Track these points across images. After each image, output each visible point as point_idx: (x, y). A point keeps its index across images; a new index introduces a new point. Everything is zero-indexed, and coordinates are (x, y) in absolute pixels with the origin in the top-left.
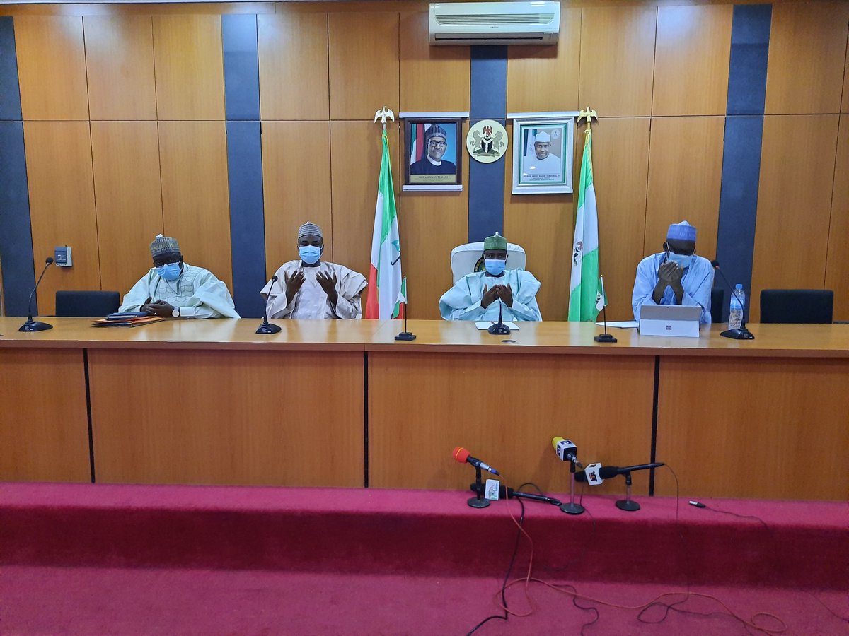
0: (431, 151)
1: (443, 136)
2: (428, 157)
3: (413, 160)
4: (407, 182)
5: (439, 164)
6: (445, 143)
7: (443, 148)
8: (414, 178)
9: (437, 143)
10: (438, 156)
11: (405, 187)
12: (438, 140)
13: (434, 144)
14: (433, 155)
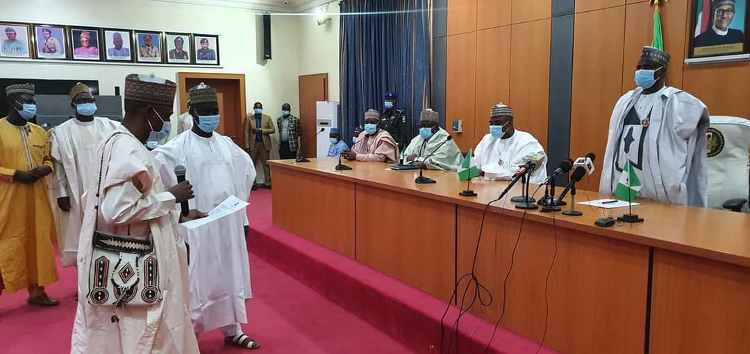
0: (718, 21)
1: (732, 3)
2: (714, 27)
3: (698, 32)
4: (691, 56)
5: (725, 33)
6: (733, 11)
7: (730, 16)
8: (697, 51)
9: (724, 11)
10: (724, 25)
11: (687, 61)
12: (725, 9)
13: (721, 13)
14: (718, 25)
